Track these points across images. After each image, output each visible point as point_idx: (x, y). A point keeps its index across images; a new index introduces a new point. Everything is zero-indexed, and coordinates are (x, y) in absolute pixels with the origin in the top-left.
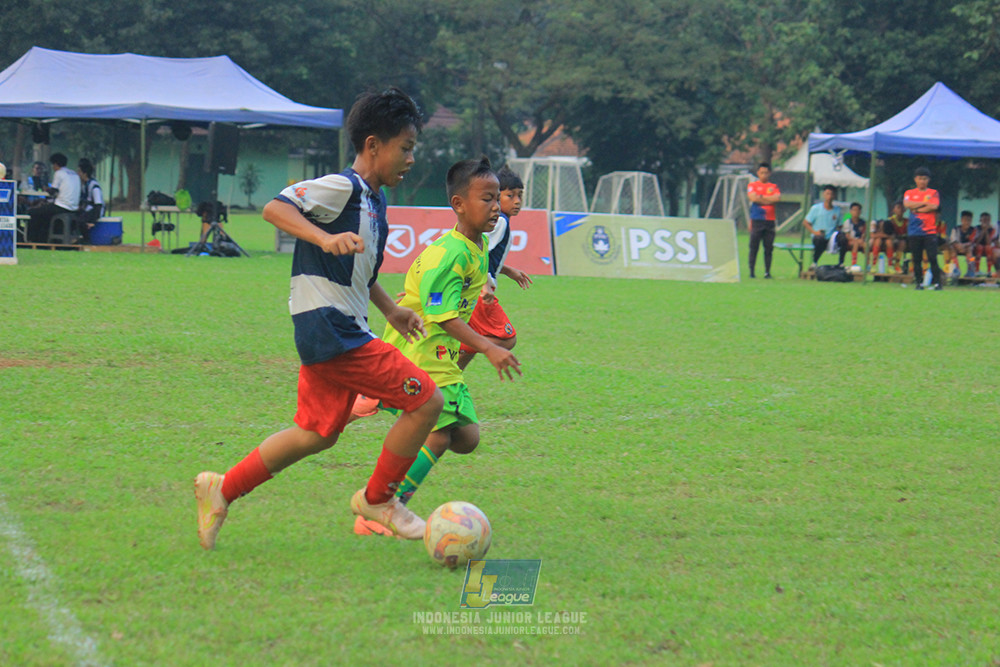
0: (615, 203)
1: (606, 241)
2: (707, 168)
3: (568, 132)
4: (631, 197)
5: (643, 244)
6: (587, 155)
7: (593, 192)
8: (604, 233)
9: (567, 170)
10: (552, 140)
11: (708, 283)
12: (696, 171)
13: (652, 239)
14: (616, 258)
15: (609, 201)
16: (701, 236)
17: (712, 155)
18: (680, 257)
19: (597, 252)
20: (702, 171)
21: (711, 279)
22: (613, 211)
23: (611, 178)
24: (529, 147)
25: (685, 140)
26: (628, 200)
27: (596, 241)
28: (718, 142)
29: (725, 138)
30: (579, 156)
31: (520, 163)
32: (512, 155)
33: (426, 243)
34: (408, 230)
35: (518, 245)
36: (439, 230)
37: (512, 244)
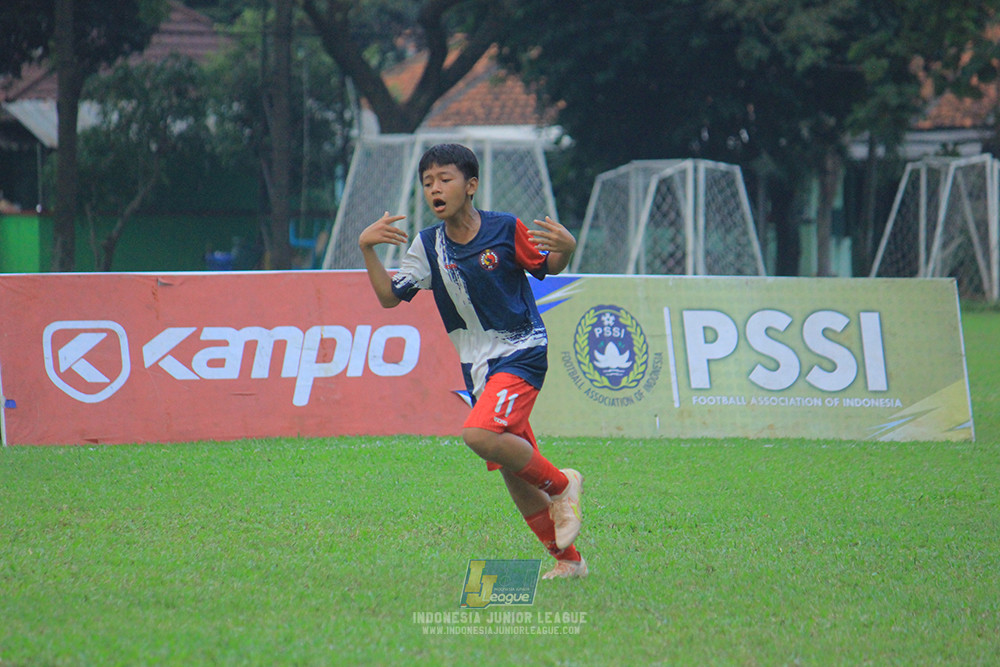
0: (637, 243)
1: (625, 344)
2: (872, 146)
3: (509, 62)
4: (677, 223)
5: (719, 350)
6: (561, 120)
7: (581, 216)
8: (617, 323)
9: (513, 159)
10: (468, 85)
11: (891, 443)
12: (842, 151)
13: (742, 335)
14: (649, 386)
15: (619, 235)
16: (870, 323)
17: (884, 107)
18: (817, 377)
19: (601, 371)
20: (859, 151)
21: (902, 434)
22: (631, 267)
23: (626, 175)
24: (412, 102)
25: (813, 71)
26: (670, 232)
27: (597, 344)
28: (900, 75)
29: (917, 63)
30: (540, 122)
31: (389, 147)
32: (367, 127)
33: (160, 364)
34: (112, 334)
35: (396, 363)
36: (193, 329)
37: (381, 361)
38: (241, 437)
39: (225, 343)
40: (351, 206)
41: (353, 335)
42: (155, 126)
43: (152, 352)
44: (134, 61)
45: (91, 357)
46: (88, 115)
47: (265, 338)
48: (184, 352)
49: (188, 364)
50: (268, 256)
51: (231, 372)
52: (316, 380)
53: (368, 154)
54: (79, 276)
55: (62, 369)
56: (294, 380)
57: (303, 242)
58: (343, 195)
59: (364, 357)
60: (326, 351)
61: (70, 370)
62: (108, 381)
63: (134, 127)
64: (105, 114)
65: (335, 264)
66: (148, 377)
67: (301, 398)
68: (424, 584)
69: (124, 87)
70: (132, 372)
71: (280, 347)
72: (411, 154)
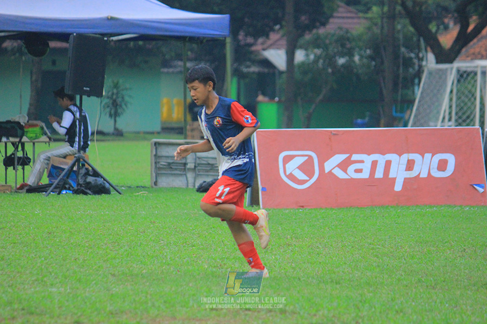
10: (480, 40)
24: (451, 50)
31: (440, 70)
32: (430, 60)
33: (333, 171)
34: (310, 157)
35: (444, 171)
36: (348, 155)
37: (436, 170)
38: (370, 205)
39: (362, 162)
40: (422, 97)
41: (423, 158)
42: (330, 60)
43: (329, 165)
44: (322, 31)
45: (301, 168)
46: (300, 56)
47: (381, 159)
48: (344, 166)
49: (345, 171)
50: (382, 122)
51: (365, 175)
52: (405, 179)
53: (430, 73)
54: (295, 131)
55: (287, 174)
56: (395, 179)
57: (398, 115)
58: (418, 92)
59: (428, 168)
60: (410, 165)
61: (291, 174)
62: (308, 178)
63: (321, 61)
64: (307, 55)
65: (414, 125)
66: (326, 177)
67: (398, 187)
68: (457, 275)
69: (317, 43)
70: (319, 175)
71: (388, 164)
72: (451, 74)
